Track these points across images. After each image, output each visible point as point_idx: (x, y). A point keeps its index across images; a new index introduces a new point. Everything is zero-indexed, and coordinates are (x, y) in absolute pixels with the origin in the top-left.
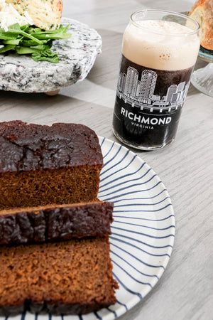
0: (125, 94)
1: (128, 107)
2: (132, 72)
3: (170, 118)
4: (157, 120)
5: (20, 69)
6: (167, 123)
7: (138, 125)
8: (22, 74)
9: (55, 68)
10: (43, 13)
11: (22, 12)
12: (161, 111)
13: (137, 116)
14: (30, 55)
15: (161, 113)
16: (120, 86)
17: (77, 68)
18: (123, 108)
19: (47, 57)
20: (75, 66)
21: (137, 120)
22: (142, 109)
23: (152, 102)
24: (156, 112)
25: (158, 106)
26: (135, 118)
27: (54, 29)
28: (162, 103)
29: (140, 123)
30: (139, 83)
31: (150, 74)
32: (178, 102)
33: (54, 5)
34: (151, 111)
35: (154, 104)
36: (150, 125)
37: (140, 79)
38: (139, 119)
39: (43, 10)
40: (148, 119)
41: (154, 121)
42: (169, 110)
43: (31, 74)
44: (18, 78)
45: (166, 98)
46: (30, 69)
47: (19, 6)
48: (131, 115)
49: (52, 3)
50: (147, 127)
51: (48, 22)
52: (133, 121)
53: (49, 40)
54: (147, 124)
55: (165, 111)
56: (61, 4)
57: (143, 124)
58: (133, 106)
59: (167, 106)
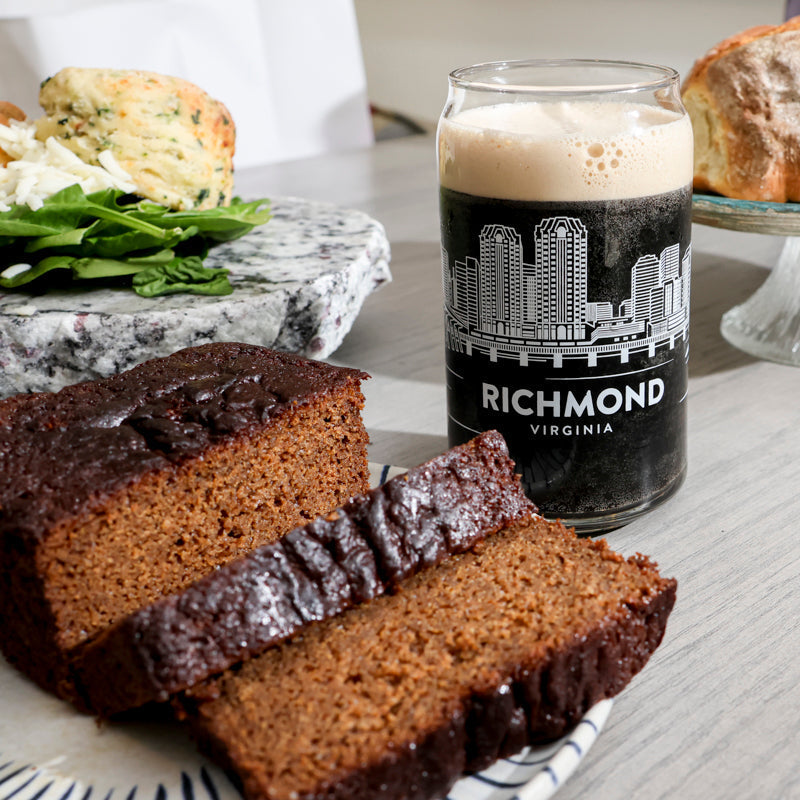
0: (487, 328)
1: (508, 373)
2: (498, 241)
4: (614, 392)
5: (92, 323)
6: (653, 401)
7: (554, 430)
8: (97, 337)
9: (216, 308)
10: (168, 151)
11: (93, 157)
12: (625, 359)
13: (549, 397)
14: (124, 283)
15: (625, 367)
17: (300, 306)
18: (486, 387)
19: (190, 280)
20: (293, 301)
21: (549, 411)
22: (558, 363)
23: (589, 330)
24: (609, 363)
25: (610, 341)
26: (542, 403)
27: (208, 205)
28: (621, 329)
29: (562, 421)
30: (529, 272)
31: (562, 232)
33: (205, 127)
34: (592, 362)
35: (596, 336)
36: (599, 418)
37: (529, 256)
38: (555, 404)
39: (167, 144)
40: (588, 398)
41: (610, 401)
42: (652, 354)
43: (129, 335)
44: (86, 354)
45: (631, 305)
46: (129, 318)
47: (81, 142)
48: (524, 402)
49: (195, 120)
50: (588, 430)
51: (187, 184)
52: (534, 419)
53: (192, 230)
54: (585, 419)
55: (638, 358)
56: (226, 122)
57: (574, 420)
58: (524, 361)
59: (641, 336)
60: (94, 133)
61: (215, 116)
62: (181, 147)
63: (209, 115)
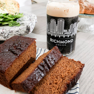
0: (51, 32)
1: (53, 37)
2: (53, 21)
3: (72, 39)
4: (67, 41)
5: (4, 30)
6: (71, 42)
7: (59, 45)
8: (5, 32)
9: (19, 28)
10: (12, 8)
11: (3, 9)
12: (68, 37)
14: (7, 25)
15: (68, 38)
16: (48, 29)
17: (28, 27)
18: (51, 39)
19: (15, 24)
20: (27, 26)
21: (58, 42)
22: (60, 37)
23: (64, 33)
24: (66, 37)
25: (67, 34)
26: (57, 42)
27: (17, 14)
28: (68, 33)
29: (60, 44)
30: (57, 25)
31: (61, 20)
32: (75, 32)
33: (16, 5)
34: (64, 37)
35: (65, 34)
36: (65, 44)
38: (59, 42)
40: (63, 41)
42: (72, 36)
43: (9, 32)
44: (4, 34)
45: (70, 30)
46: (8, 30)
48: (55, 41)
49: (15, 4)
50: (63, 45)
51: (14, 12)
52: (56, 43)
53: (15, 18)
54: (63, 44)
55: (70, 37)
56: (18, 4)
57: (61, 44)
58: (55, 36)
59: (71, 34)
60: (3, 6)
61: (17, 4)
62: (13, 8)
63: (16, 4)
